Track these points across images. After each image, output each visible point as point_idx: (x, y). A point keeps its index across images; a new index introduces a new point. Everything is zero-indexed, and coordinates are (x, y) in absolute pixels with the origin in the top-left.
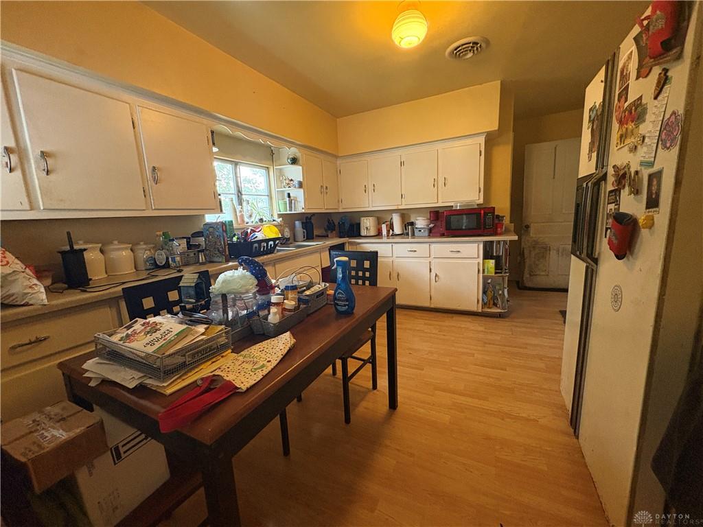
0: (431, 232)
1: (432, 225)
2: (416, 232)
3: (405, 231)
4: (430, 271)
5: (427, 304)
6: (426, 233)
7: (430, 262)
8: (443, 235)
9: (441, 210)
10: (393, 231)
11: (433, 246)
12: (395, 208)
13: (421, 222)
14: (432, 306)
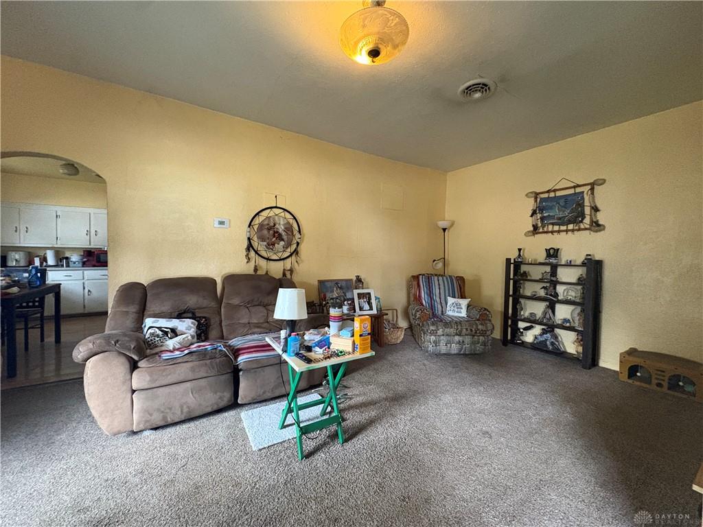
0: (84, 264)
1: (85, 260)
2: (71, 264)
3: (59, 263)
4: (84, 288)
5: (81, 311)
6: (80, 265)
7: (84, 283)
8: (94, 266)
9: (93, 250)
10: (46, 262)
11: (85, 272)
12: (50, 246)
13: (75, 258)
14: (86, 312)
